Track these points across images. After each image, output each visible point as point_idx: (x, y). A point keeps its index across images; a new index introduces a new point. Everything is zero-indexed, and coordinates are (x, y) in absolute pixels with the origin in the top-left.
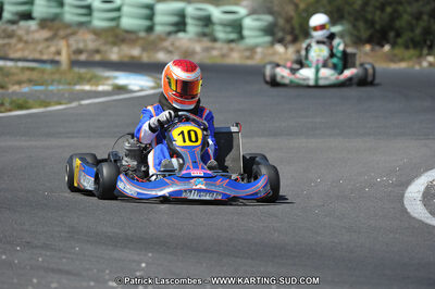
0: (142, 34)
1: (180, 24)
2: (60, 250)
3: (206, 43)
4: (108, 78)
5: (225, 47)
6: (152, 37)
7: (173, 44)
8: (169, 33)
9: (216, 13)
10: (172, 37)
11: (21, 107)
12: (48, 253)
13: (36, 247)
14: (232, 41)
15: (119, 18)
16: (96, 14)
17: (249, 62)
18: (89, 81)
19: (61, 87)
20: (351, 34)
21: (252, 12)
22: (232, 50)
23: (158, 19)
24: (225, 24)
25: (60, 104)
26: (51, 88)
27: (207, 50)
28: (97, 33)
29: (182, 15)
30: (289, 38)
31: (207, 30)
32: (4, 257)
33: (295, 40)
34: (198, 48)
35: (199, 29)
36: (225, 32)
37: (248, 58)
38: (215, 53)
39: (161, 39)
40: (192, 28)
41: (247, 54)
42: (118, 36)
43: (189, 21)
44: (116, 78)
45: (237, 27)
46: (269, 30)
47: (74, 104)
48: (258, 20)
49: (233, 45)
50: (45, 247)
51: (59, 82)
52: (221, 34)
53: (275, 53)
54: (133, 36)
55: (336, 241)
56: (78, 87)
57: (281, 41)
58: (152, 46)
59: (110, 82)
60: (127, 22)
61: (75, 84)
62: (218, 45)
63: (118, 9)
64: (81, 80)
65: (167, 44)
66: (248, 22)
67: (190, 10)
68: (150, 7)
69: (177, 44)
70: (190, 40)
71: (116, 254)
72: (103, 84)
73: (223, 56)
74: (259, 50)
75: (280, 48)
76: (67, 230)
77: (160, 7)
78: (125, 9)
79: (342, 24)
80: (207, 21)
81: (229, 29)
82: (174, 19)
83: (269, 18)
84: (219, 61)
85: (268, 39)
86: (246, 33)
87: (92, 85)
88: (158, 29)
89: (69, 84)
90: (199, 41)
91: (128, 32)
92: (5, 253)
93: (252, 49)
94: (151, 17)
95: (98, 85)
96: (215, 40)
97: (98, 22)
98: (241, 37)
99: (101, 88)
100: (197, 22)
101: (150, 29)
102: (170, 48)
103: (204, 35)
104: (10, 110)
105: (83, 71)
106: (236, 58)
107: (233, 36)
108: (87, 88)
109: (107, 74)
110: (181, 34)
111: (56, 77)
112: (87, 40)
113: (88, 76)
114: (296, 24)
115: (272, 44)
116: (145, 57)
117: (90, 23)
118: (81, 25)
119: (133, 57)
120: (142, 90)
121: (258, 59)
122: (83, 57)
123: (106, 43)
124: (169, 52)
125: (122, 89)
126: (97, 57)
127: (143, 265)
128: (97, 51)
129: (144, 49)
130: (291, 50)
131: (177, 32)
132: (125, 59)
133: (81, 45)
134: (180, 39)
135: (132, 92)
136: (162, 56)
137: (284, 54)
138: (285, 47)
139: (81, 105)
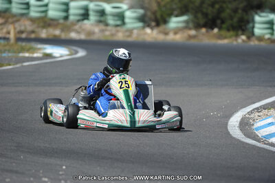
0: (61, 21)
1: (85, 15)
2: (11, 158)
3: (102, 27)
4: (40, 49)
5: (114, 30)
6: (68, 23)
7: (80, 27)
8: (79, 21)
9: (108, 8)
10: (80, 23)
12: (4, 160)
14: (117, 26)
15: (46, 11)
16: (32, 9)
17: (130, 39)
18: (28, 51)
19: (10, 55)
20: (193, 21)
21: (131, 7)
22: (118, 31)
23: (72, 11)
24: (114, 15)
25: (10, 65)
26: (4, 55)
27: (102, 31)
28: (33, 20)
29: (86, 9)
30: (153, 24)
31: (102, 19)
33: (158, 25)
34: (96, 30)
35: (97, 18)
36: (114, 20)
37: (129, 36)
38: (107, 33)
39: (73, 24)
40: (93, 18)
41: (127, 34)
42: (46, 22)
43: (91, 13)
44: (45, 49)
45: (121, 17)
46: (141, 19)
47: (18, 66)
48: (135, 12)
49: (119, 28)
51: (9, 51)
52: (111, 21)
53: (146, 34)
54: (55, 23)
55: (185, 152)
56: (21, 55)
57: (149, 26)
58: (67, 29)
59: (42, 51)
60: (52, 13)
61: (19, 52)
62: (109, 28)
63: (46, 5)
64: (23, 50)
65: (77, 27)
66: (128, 14)
67: (92, 6)
68: (67, 4)
69: (84, 27)
70: (92, 25)
71: (47, 160)
72: (37, 53)
73: (112, 35)
74: (135, 31)
75: (148, 31)
76: (15, 145)
77: (72, 4)
78: (51, 5)
79: (188, 15)
80: (102, 13)
81: (116, 18)
82: (82, 12)
83: (141, 11)
84: (110, 39)
85: (140, 24)
86: (127, 20)
87: (30, 53)
88: (71, 18)
89: (15, 52)
90: (97, 25)
91: (52, 20)
93: (131, 31)
94: (67, 10)
95: (33, 53)
96: (107, 25)
97: (34, 13)
98: (124, 23)
99: (35, 55)
100: (99, 14)
101: (66, 18)
102: (79, 30)
103: (100, 21)
105: (24, 44)
106: (120, 36)
107: (119, 23)
108: (27, 55)
109: (39, 46)
110: (86, 22)
111: (7, 48)
112: (26, 25)
113: (28, 47)
114: (158, 15)
115: (144, 28)
116: (63, 36)
117: (28, 14)
118: (22, 15)
119: (55, 36)
120: (61, 57)
121: (134, 37)
122: (24, 36)
123: (38, 27)
124: (78, 32)
125: (48, 56)
126: (33, 36)
127: (64, 167)
128: (33, 32)
129: (62, 30)
130: (155, 31)
131: (83, 20)
132: (51, 37)
133: (23, 28)
134: (85, 24)
135: (55, 57)
136: (73, 35)
137: (151, 34)
138: (152, 29)
139: (23, 66)
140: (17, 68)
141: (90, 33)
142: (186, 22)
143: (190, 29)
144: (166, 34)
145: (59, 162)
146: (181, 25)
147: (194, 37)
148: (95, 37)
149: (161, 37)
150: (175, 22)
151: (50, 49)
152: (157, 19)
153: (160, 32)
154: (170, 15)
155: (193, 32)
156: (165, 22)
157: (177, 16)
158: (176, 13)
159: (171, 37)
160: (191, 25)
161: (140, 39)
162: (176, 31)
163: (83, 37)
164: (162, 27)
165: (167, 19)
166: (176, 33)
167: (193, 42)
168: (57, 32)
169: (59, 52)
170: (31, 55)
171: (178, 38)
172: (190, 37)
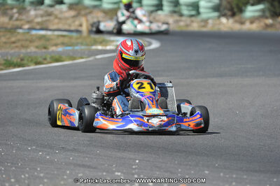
1: (159, 6)
2: (84, 152)
3: (176, 17)
4: (113, 41)
5: (188, 20)
7: (154, 18)
8: (152, 12)
10: (153, 15)
11: (57, 61)
12: (76, 154)
13: (69, 150)
14: (192, 16)
15: (119, 3)
17: (204, 29)
18: (102, 42)
19: (83, 47)
20: (270, 10)
22: (192, 22)
23: (145, 2)
24: (188, 5)
25: (82, 58)
26: (76, 48)
27: (177, 22)
28: (106, 12)
30: (229, 13)
31: (176, 9)
32: (48, 157)
33: (233, 15)
34: (171, 21)
35: (171, 9)
36: (189, 10)
37: (204, 26)
38: (182, 24)
40: (167, 7)
41: (203, 24)
43: (165, 3)
44: (118, 41)
45: (196, 7)
46: (216, 8)
47: (91, 59)
48: (209, 2)
49: (193, 19)
50: (74, 150)
51: (82, 44)
52: (185, 11)
53: (221, 23)
55: (262, 144)
56: (94, 47)
57: (224, 15)
59: (115, 43)
61: (92, 45)
62: (183, 18)
64: (96, 43)
65: (151, 18)
66: (202, 4)
69: (157, 18)
70: (166, 15)
71: (119, 154)
72: (110, 45)
73: (187, 26)
74: (210, 21)
75: (224, 20)
76: (88, 139)
79: (264, 4)
80: (176, 3)
81: (190, 8)
82: (155, 2)
83: (216, 1)
84: (185, 29)
85: (216, 14)
86: (201, 10)
87: (103, 45)
88: (145, 9)
89: (87, 45)
90: (171, 16)
92: (48, 155)
93: (206, 21)
94: (140, 1)
95: (106, 46)
96: (181, 15)
97: (106, 5)
98: (198, 13)
99: (108, 48)
100: (172, 4)
103: (174, 12)
104: (50, 63)
105: (97, 36)
106: (195, 27)
107: (193, 13)
108: (100, 47)
109: (112, 38)
110: (160, 12)
111: (79, 41)
112: (98, 17)
113: (100, 40)
114: (234, 5)
115: (219, 17)
117: (101, 5)
118: (95, 7)
121: (210, 27)
127: (137, 161)
130: (231, 21)
131: (157, 10)
133: (95, 20)
134: (160, 15)
137: (227, 24)
138: (228, 19)
139: (96, 59)
140: (90, 61)
142: (263, 11)
143: (267, 18)
144: (242, 23)
145: (132, 156)
146: (257, 14)
147: (271, 26)
149: (237, 27)
150: (251, 11)
153: (236, 21)
154: (246, 4)
155: (270, 21)
156: (241, 11)
157: (253, 5)
158: (251, 1)
159: (248, 27)
160: (268, 14)
161: (216, 29)
162: (252, 21)
164: (237, 18)
165: (243, 8)
166: (252, 22)
167: (270, 31)
170: (104, 48)
171: (255, 27)
172: (267, 26)
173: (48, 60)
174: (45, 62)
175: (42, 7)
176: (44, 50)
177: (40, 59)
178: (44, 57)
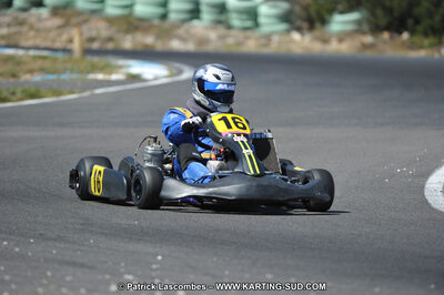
0: (156, 22)
1: (195, 13)
2: (74, 243)
3: (221, 30)
4: (121, 67)
5: (241, 35)
6: (166, 24)
7: (187, 32)
8: (184, 21)
10: (186, 26)
11: (33, 96)
12: (62, 246)
13: (50, 239)
14: (246, 29)
15: (130, 6)
16: (109, 2)
17: (266, 51)
18: (102, 69)
19: (74, 76)
20: (369, 21)
22: (247, 38)
23: (173, 6)
24: (241, 12)
25: (72, 93)
26: (64, 77)
27: (222, 38)
28: (111, 21)
29: (196, 3)
30: (305, 25)
31: (222, 18)
32: (17, 249)
33: (312, 27)
34: (213, 35)
35: (214, 17)
36: (242, 20)
37: (265, 45)
38: (230, 41)
39: (176, 26)
40: (207, 16)
41: (263, 41)
42: (131, 23)
43: (204, 8)
44: (129, 66)
45: (252, 14)
46: (286, 18)
47: (86, 94)
48: (275, 7)
49: (249, 33)
50: (59, 239)
51: (72, 71)
52: (236, 21)
53: (292, 41)
54: (146, 24)
55: (356, 232)
56: (91, 76)
57: (299, 29)
58: (167, 34)
59: (125, 70)
60: (141, 9)
61: (88, 72)
62: (233, 32)
64: (94, 68)
65: (181, 31)
66: (264, 10)
69: (193, 31)
70: (206, 28)
71: (131, 247)
72: (116, 73)
73: (239, 44)
74: (276, 38)
75: (296, 36)
76: (82, 222)
79: (359, 11)
80: (222, 9)
81: (244, 17)
82: (188, 6)
83: (285, 6)
84: (235, 50)
85: (283, 26)
86: (262, 20)
87: (105, 73)
88: (173, 17)
89: (81, 72)
90: (214, 28)
91: (142, 20)
92: (17, 245)
93: (268, 37)
94: (165, 4)
95: (110, 74)
96: (229, 27)
97: (112, 9)
98: (257, 25)
99: (114, 77)
100: (215, 10)
101: (164, 17)
102: (185, 36)
103: (219, 22)
104: (22, 99)
105: (96, 59)
106: (251, 46)
107: (249, 23)
108: (100, 76)
109: (121, 62)
110: (195, 23)
111: (68, 65)
112: (100, 28)
113: (102, 65)
114: (313, 11)
115: (288, 31)
116: (160, 46)
117: (102, 10)
118: (93, 12)
119: (146, 46)
120: (156, 79)
121: (276, 46)
122: (96, 45)
123: (119, 31)
124: (183, 39)
125: (135, 78)
126: (110, 46)
127: (160, 258)
128: (110, 39)
129: (158, 37)
130: (308, 37)
131: (191, 19)
132: (139, 48)
133: (94, 34)
134: (195, 27)
135: (145, 80)
136: (176, 45)
137: (301, 42)
138: (302, 34)
139: (93, 95)
140: (83, 97)
141: (203, 41)
142: (358, 22)
143: (364, 33)
144: (325, 41)
145: (150, 250)
146: (349, 27)
147: (371, 46)
148: (210, 48)
149: (317, 47)
150: (340, 22)
151: (137, 67)
152: (310, 18)
153: (316, 39)
154: (332, 11)
155: (368, 39)
156: (324, 22)
157: (342, 12)
158: (340, 7)
159: (334, 47)
160: (366, 27)
161: (283, 50)
162: (341, 37)
163: (190, 47)
164: (317, 33)
165: (326, 17)
166: (341, 40)
167: (369, 54)
168: (149, 40)
169: (153, 72)
170: (106, 77)
171: (345, 48)
172: (365, 47)
173: (19, 95)
174: (14, 98)
175: (10, 11)
176: (12, 80)
177: (5, 94)
178: (11, 90)
